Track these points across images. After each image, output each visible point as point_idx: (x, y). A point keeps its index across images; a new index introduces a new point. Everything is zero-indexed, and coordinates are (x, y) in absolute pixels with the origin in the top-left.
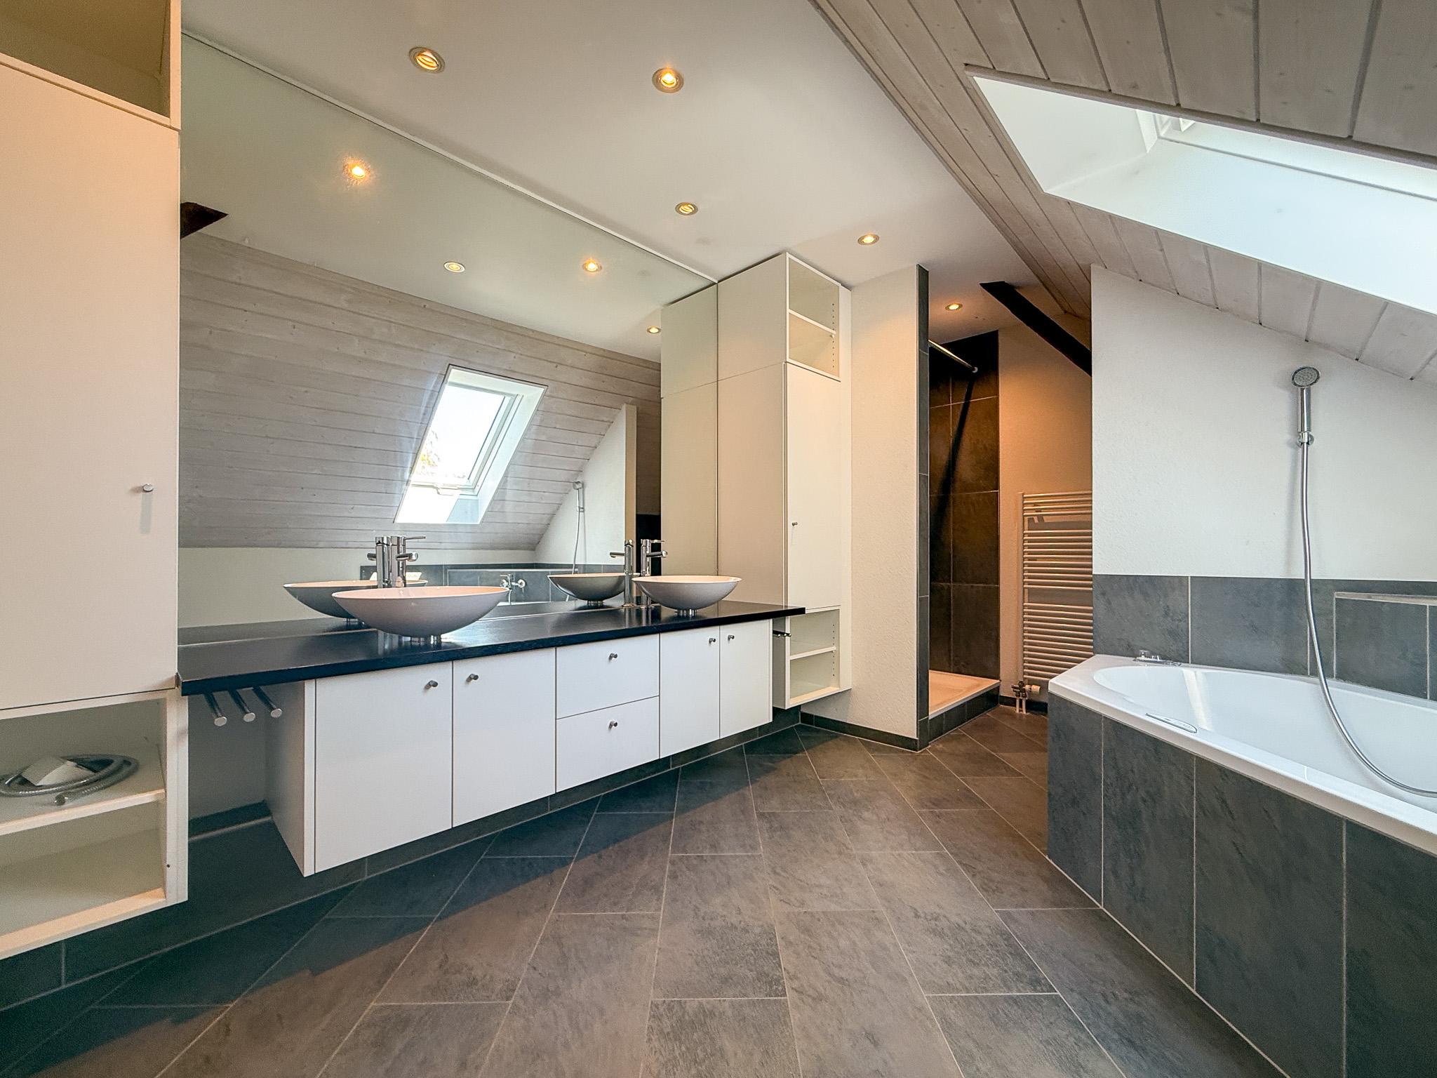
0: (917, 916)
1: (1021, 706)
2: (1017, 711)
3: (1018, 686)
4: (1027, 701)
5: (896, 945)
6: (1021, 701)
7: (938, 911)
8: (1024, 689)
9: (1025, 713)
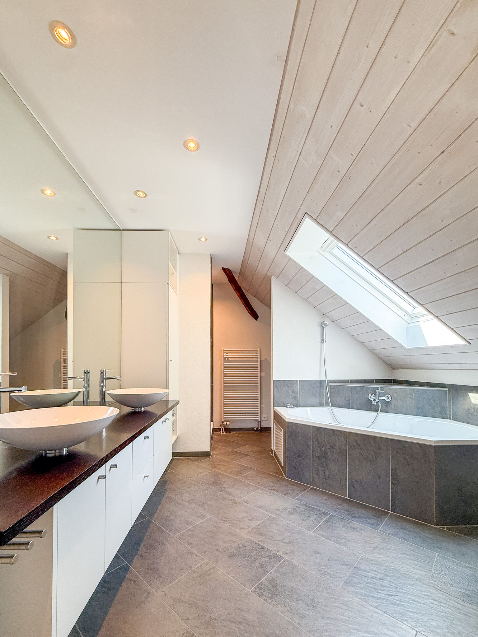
0: (282, 512)
1: (223, 431)
2: (222, 433)
3: (222, 423)
4: (225, 429)
5: (287, 523)
6: (223, 429)
7: (283, 507)
8: (224, 424)
9: (224, 433)
